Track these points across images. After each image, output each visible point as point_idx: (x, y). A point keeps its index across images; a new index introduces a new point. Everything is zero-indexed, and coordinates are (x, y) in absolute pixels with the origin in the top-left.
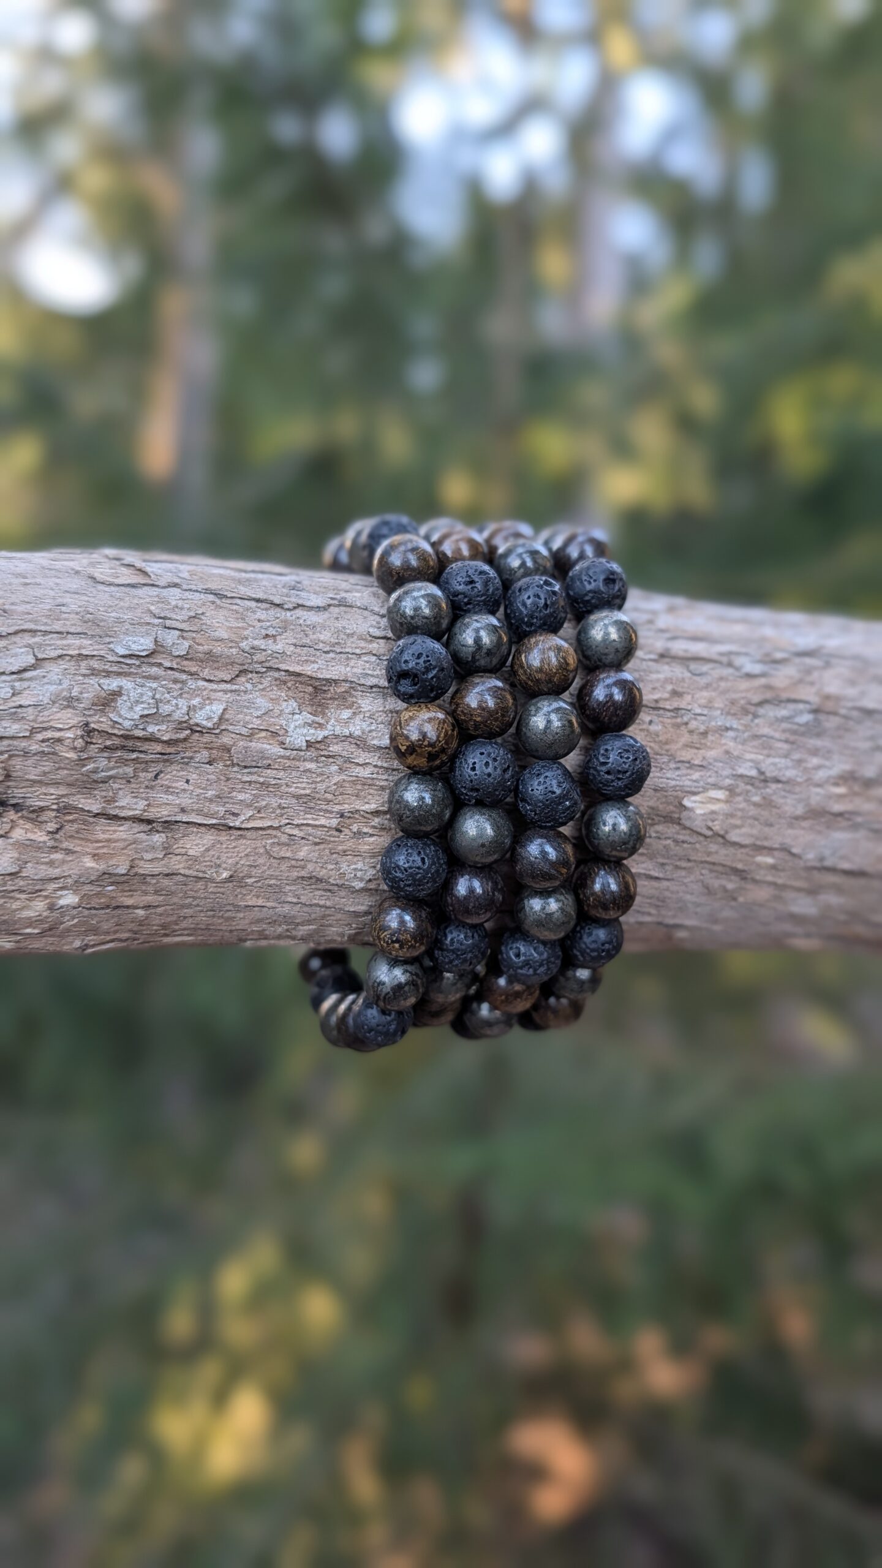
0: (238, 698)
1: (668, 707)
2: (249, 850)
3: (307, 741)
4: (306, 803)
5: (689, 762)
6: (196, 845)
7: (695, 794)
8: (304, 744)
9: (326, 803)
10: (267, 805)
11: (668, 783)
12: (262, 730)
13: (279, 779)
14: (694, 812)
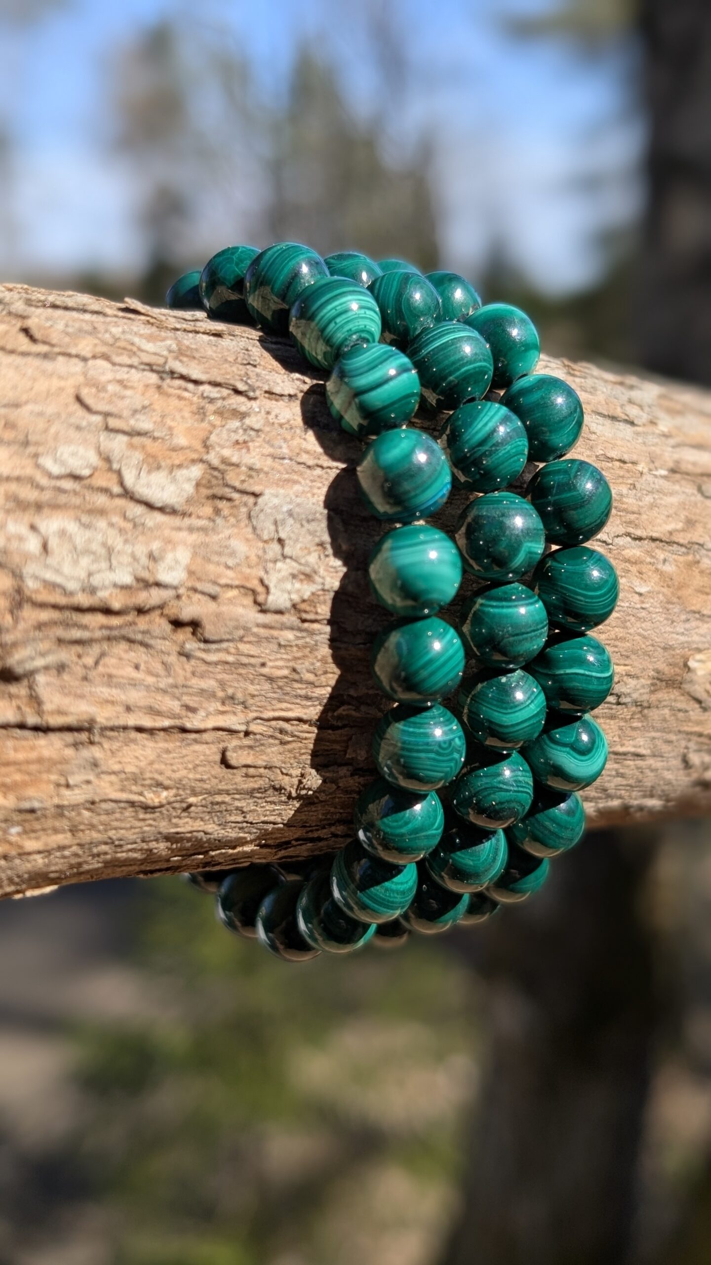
0: (207, 539)
1: (681, 541)
2: (202, 758)
3: (291, 600)
4: (280, 688)
5: (699, 612)
6: (137, 758)
7: (699, 650)
8: (288, 604)
9: (304, 686)
10: (234, 694)
11: (678, 639)
12: (237, 587)
13: (252, 656)
14: (696, 674)
